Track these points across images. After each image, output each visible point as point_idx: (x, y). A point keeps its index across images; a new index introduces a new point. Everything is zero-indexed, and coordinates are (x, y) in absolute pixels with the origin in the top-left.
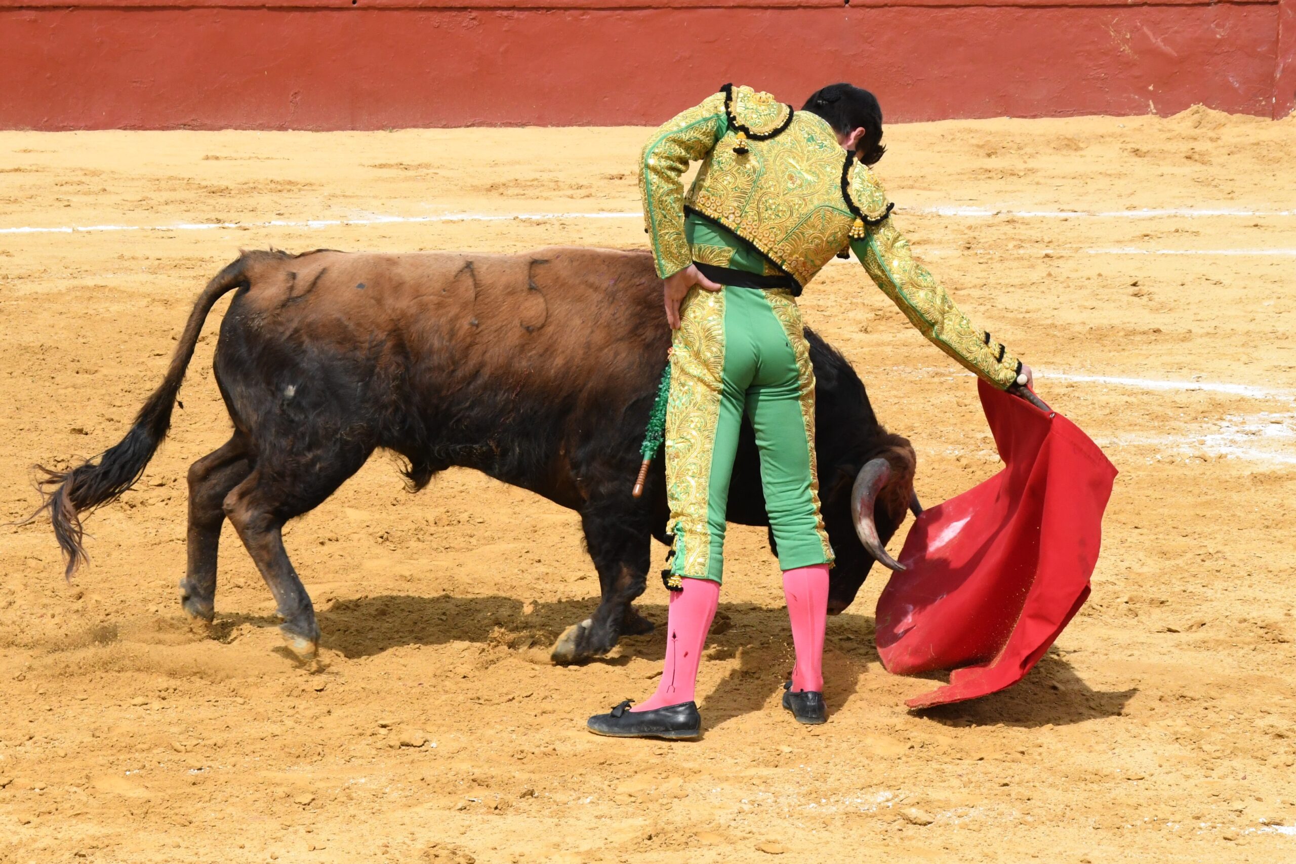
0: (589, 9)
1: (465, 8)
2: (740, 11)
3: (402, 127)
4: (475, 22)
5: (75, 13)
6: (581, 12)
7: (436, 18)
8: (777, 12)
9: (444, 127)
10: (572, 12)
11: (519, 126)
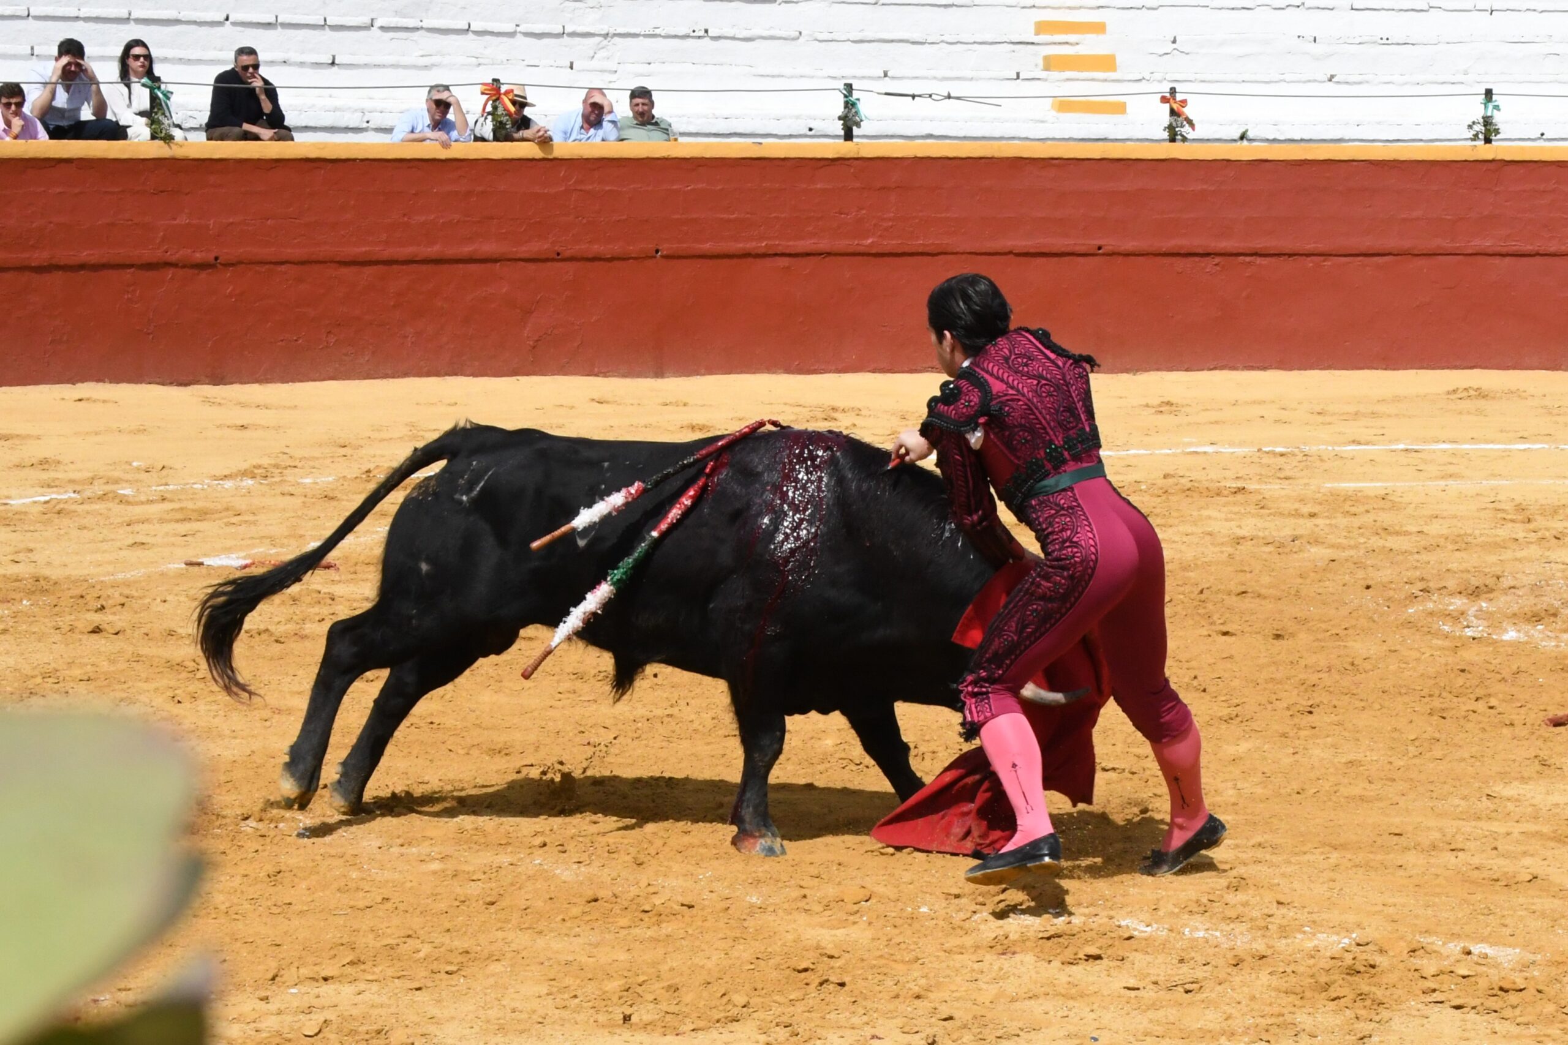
0: (1330, 255)
1: (1208, 255)
2: (1479, 258)
3: (1146, 370)
4: (1218, 268)
5: (827, 259)
6: (1322, 258)
7: (1179, 264)
8: (1514, 259)
9: (1187, 370)
10: (1313, 258)
11: (1261, 370)
